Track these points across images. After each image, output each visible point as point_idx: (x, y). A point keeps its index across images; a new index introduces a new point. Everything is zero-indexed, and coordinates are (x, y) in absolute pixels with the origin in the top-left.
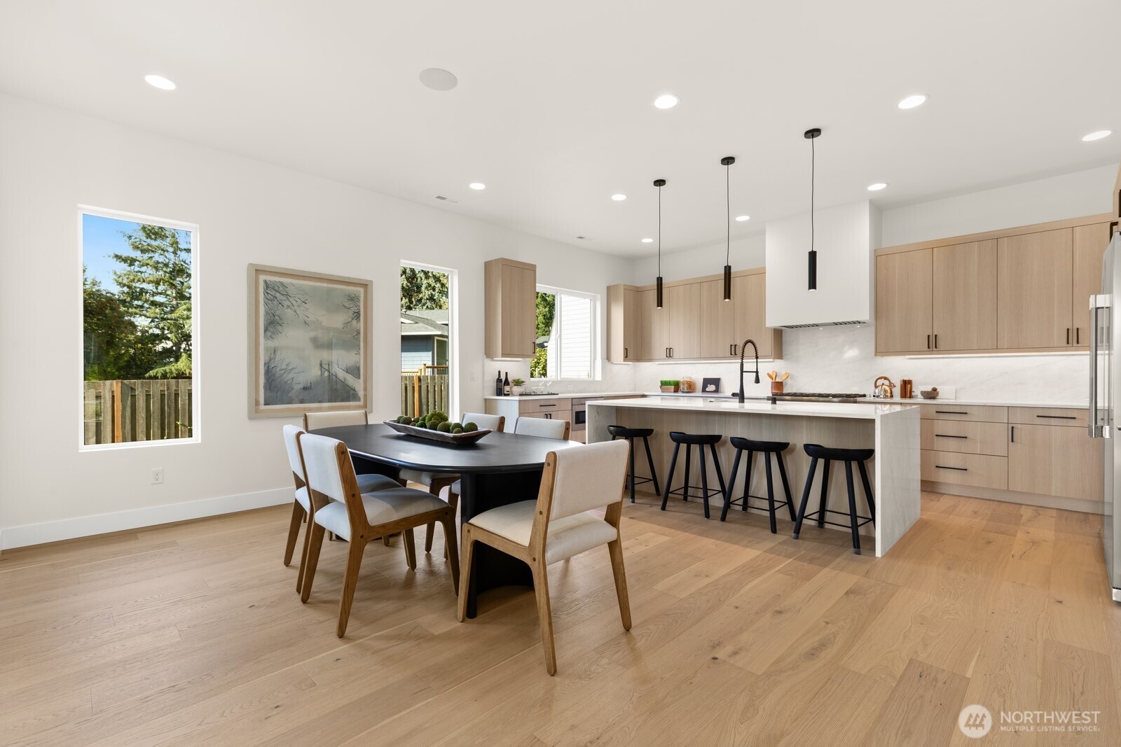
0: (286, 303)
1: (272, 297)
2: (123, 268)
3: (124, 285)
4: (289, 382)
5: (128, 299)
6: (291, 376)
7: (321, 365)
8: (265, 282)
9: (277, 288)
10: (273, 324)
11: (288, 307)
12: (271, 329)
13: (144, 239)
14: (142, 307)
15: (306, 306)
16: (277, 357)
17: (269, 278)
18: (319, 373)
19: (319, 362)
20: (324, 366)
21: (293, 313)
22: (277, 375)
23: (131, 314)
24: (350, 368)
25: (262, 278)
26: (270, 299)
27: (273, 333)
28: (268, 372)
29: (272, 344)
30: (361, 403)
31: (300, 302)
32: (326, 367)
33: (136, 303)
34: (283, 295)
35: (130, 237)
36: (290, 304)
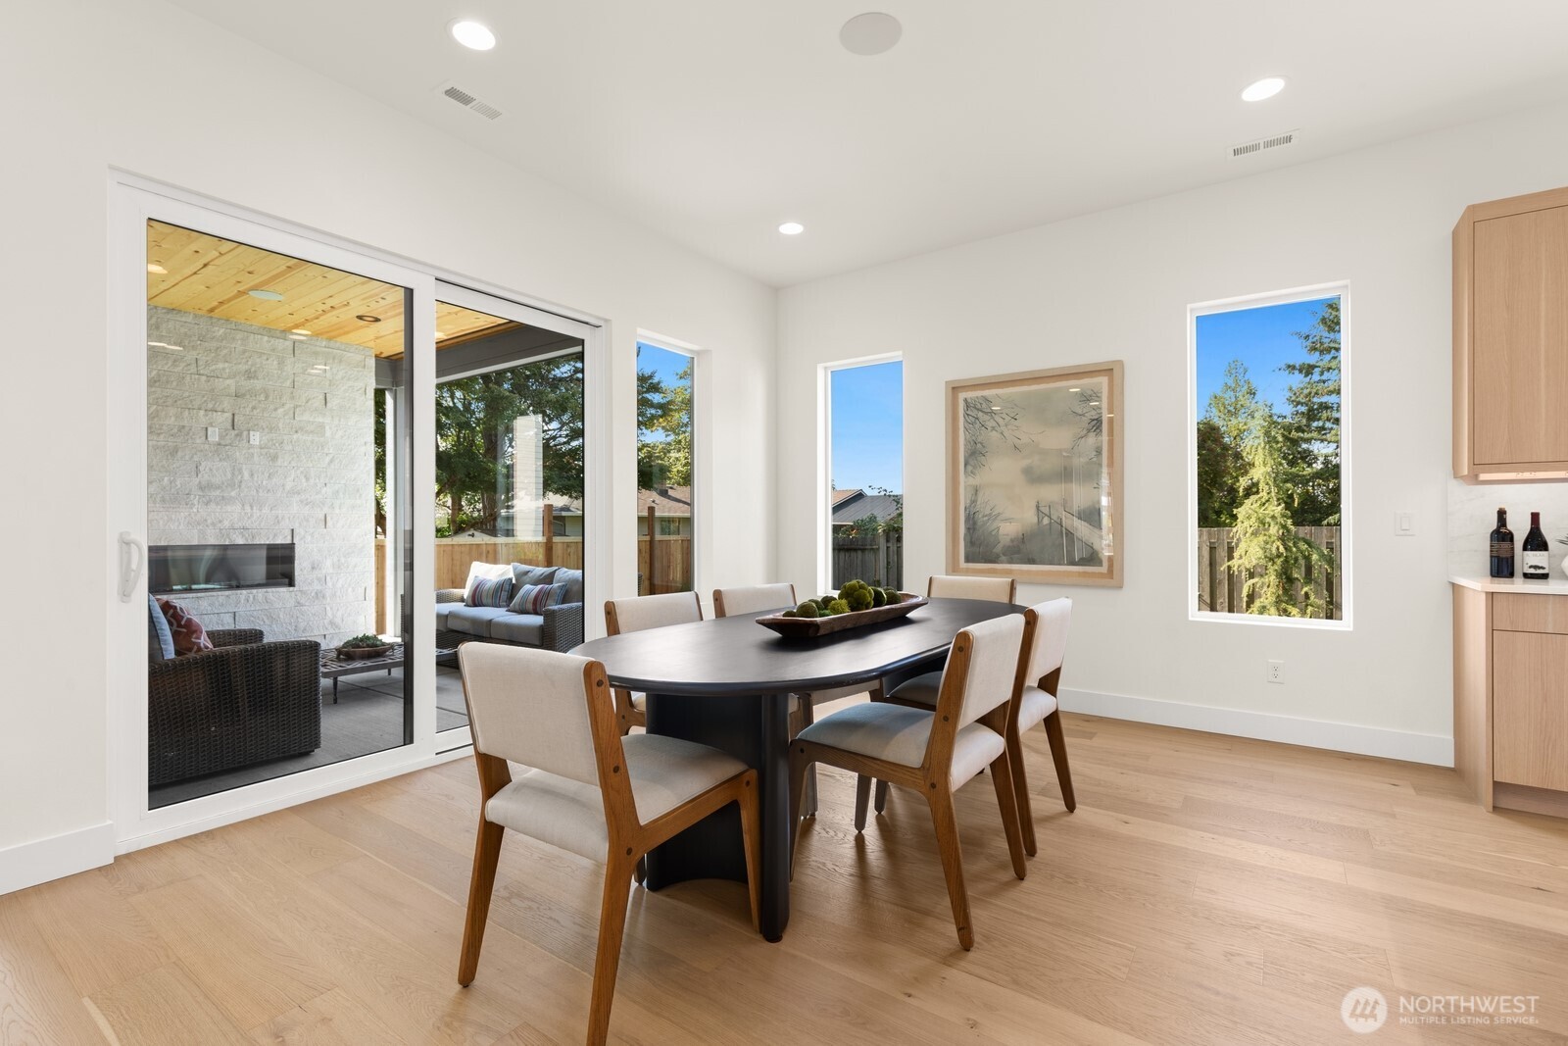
0: (990, 424)
1: (973, 419)
2: (1298, 380)
3: (1298, 403)
4: (993, 533)
5: (1304, 421)
6: (995, 525)
7: (1038, 507)
8: (966, 400)
9: (979, 406)
10: (976, 454)
11: (993, 428)
12: (971, 462)
13: (1326, 334)
14: (1323, 428)
15: (1016, 423)
16: (979, 499)
17: (970, 395)
18: (1035, 520)
19: (1034, 504)
20: (1042, 509)
21: (999, 436)
22: (979, 523)
23: (1308, 441)
24: (1084, 511)
25: (962, 396)
26: (972, 422)
27: (975, 467)
28: (971, 519)
29: (973, 481)
30: (1104, 569)
31: (1008, 418)
32: (1046, 510)
33: (1315, 424)
34: (986, 413)
35: (1307, 337)
36: (994, 424)
